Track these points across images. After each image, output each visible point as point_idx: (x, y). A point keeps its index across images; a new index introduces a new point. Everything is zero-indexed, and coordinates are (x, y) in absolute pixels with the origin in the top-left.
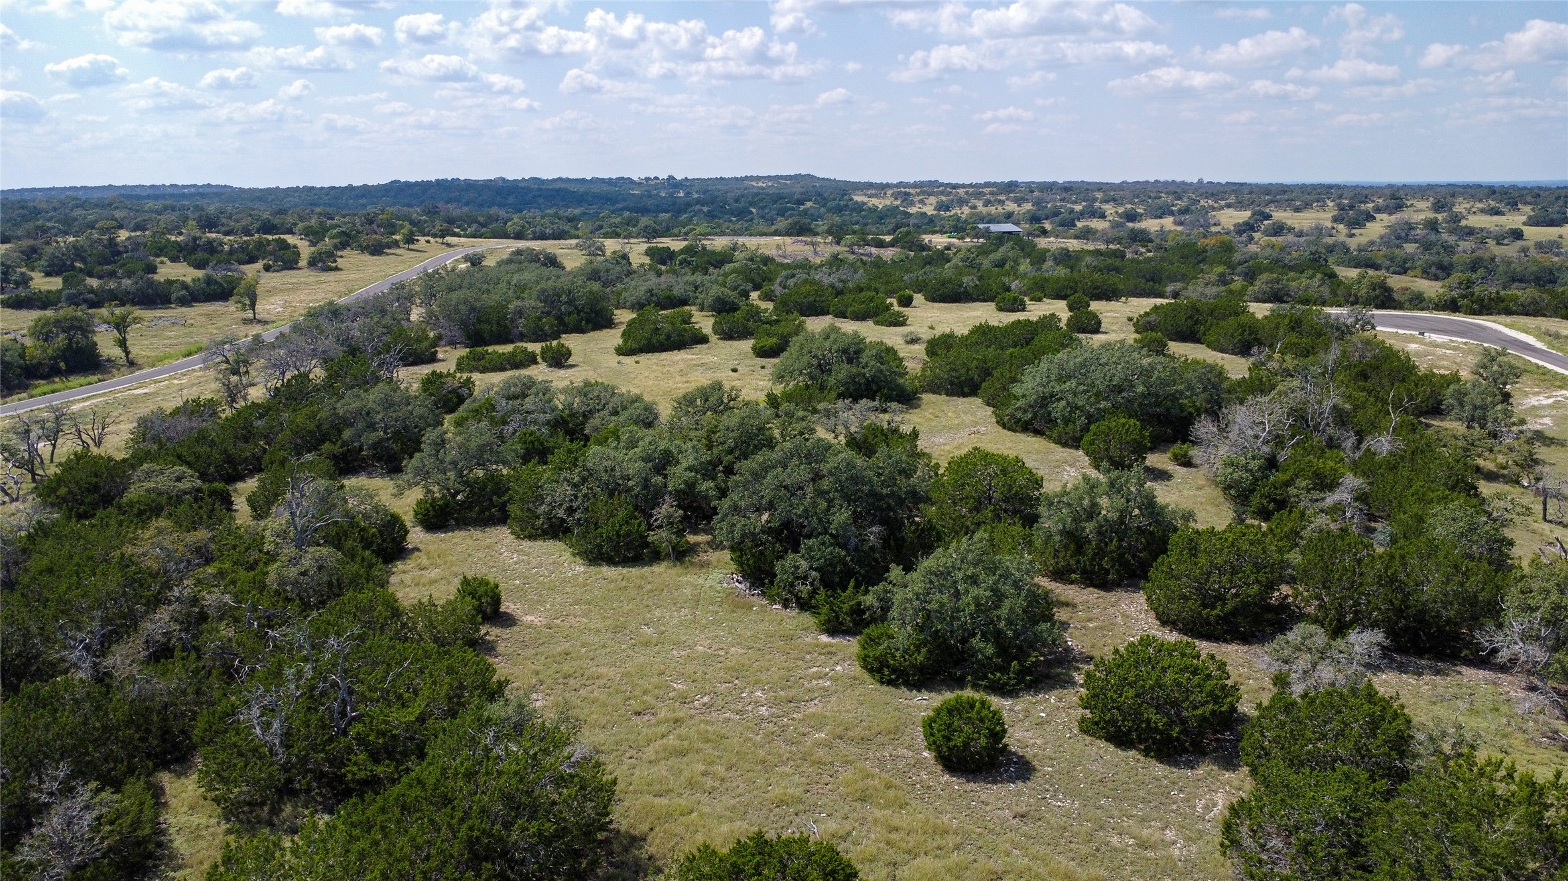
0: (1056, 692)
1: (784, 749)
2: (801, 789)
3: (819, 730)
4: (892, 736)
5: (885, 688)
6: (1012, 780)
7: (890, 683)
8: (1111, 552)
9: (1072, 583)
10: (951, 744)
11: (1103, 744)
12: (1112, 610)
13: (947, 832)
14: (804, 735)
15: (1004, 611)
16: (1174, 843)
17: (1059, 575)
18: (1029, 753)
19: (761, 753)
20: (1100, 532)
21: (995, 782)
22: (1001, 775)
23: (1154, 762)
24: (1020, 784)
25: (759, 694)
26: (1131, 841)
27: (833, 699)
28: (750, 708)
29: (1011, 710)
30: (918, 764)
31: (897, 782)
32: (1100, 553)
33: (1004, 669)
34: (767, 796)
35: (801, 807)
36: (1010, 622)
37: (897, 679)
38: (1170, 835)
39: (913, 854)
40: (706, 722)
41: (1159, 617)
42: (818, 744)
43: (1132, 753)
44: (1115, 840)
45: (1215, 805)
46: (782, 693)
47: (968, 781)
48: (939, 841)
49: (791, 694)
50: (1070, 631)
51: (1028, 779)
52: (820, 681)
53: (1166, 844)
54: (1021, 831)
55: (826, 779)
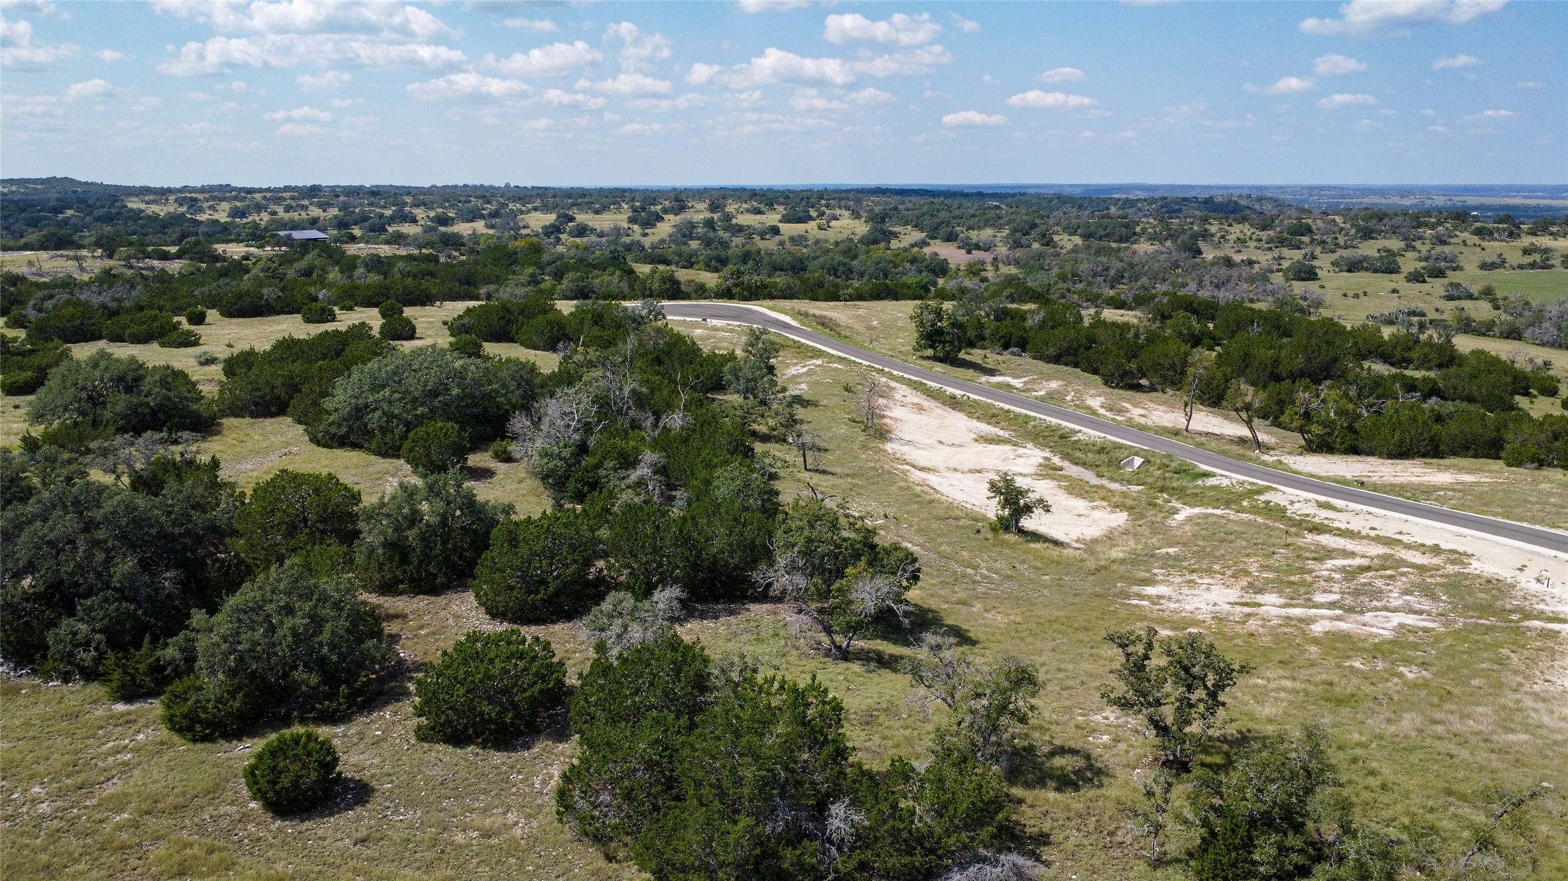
0: (391, 707)
1: (74, 844)
3: (122, 810)
4: (211, 796)
5: (199, 746)
6: (350, 807)
7: (205, 739)
8: (436, 556)
9: (400, 594)
10: (278, 787)
11: (441, 747)
12: (443, 613)
14: (101, 821)
15: (326, 636)
16: (516, 824)
17: (387, 588)
18: (365, 776)
19: (44, 858)
20: (422, 538)
21: (332, 814)
22: (338, 805)
23: (492, 752)
24: (359, 809)
25: (37, 789)
26: (475, 834)
27: (136, 772)
28: (25, 809)
29: (344, 736)
30: (245, 818)
31: (222, 843)
32: (426, 559)
33: (331, 696)
36: (333, 647)
37: (213, 732)
38: (511, 817)
41: (489, 612)
42: (120, 828)
43: (470, 749)
44: (460, 838)
45: (551, 778)
46: (69, 781)
47: (302, 821)
49: (80, 780)
50: (401, 642)
51: (367, 801)
52: (119, 756)
53: (509, 827)
54: (363, 856)
55: (133, 862)
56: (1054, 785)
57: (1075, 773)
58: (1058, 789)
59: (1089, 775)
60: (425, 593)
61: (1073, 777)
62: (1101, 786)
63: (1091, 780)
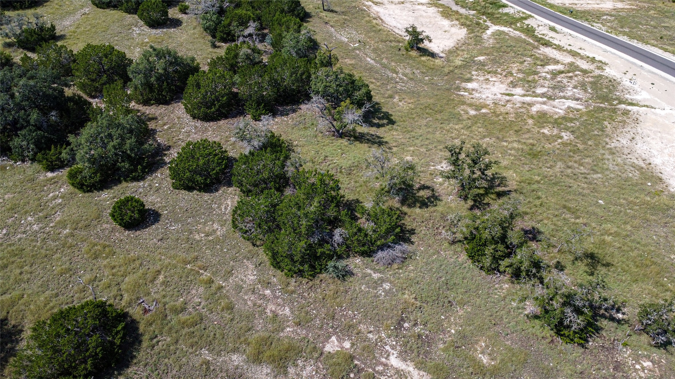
0: (159, 171)
1: (52, 244)
2: (68, 263)
3: (65, 228)
4: (98, 220)
5: (87, 195)
7: (88, 191)
11: (183, 192)
12: (172, 115)
13: (134, 260)
14: (59, 234)
16: (217, 229)
18: (156, 207)
19: (43, 251)
21: (146, 227)
22: (148, 222)
23: (204, 193)
24: (157, 224)
25: (29, 219)
26: (203, 235)
27: (66, 209)
28: (28, 228)
29: (144, 187)
30: (113, 230)
31: (108, 243)
34: (55, 272)
35: (71, 272)
37: (91, 189)
38: (216, 226)
39: (124, 276)
40: (10, 245)
41: (191, 114)
42: (66, 237)
44: (197, 237)
45: (228, 206)
46: (41, 214)
47: (136, 231)
48: (133, 266)
49: (45, 213)
50: (158, 133)
51: (159, 220)
52: (56, 201)
53: (215, 231)
54: (162, 247)
55: (77, 253)
56: (419, 205)
57: (427, 198)
58: (420, 207)
59: (432, 200)
60: (162, 104)
61: (426, 201)
62: (436, 205)
63: (433, 202)
